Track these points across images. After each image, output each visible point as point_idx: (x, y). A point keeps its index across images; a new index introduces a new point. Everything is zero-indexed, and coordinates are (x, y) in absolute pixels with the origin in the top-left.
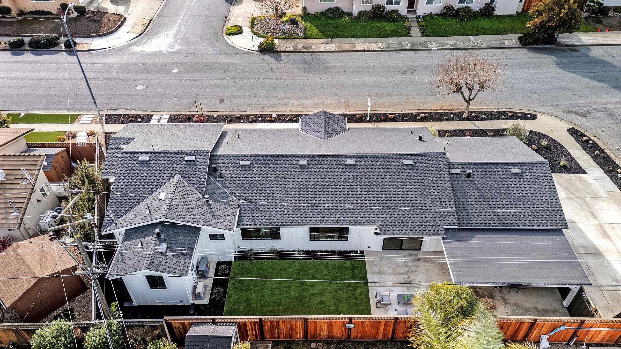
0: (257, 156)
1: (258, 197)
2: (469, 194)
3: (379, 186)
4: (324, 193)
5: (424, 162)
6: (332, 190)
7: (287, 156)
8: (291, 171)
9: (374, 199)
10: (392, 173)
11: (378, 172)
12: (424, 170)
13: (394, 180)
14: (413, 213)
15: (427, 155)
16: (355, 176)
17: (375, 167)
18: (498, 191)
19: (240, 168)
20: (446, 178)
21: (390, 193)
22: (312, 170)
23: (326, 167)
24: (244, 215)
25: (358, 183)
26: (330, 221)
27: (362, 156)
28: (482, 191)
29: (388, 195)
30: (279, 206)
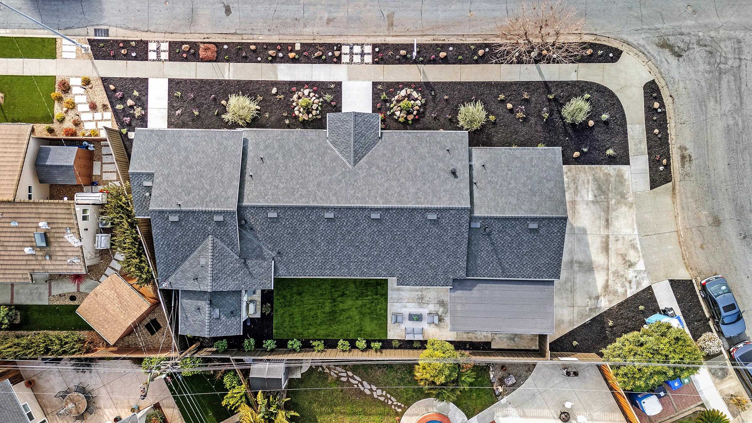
0: (284, 207)
1: (289, 250)
2: (483, 248)
3: (401, 241)
4: (350, 247)
5: (447, 218)
6: (357, 244)
7: (313, 208)
8: (318, 224)
9: (395, 254)
10: (415, 228)
11: (402, 226)
12: (446, 225)
13: (416, 235)
14: (428, 267)
15: (452, 210)
16: (380, 230)
17: (399, 222)
18: (510, 245)
19: (269, 220)
20: (465, 234)
21: (410, 248)
22: (338, 224)
23: (352, 221)
24: (279, 267)
25: (382, 237)
26: (355, 273)
27: (387, 209)
28: (496, 245)
29: (408, 250)
30: (309, 258)
